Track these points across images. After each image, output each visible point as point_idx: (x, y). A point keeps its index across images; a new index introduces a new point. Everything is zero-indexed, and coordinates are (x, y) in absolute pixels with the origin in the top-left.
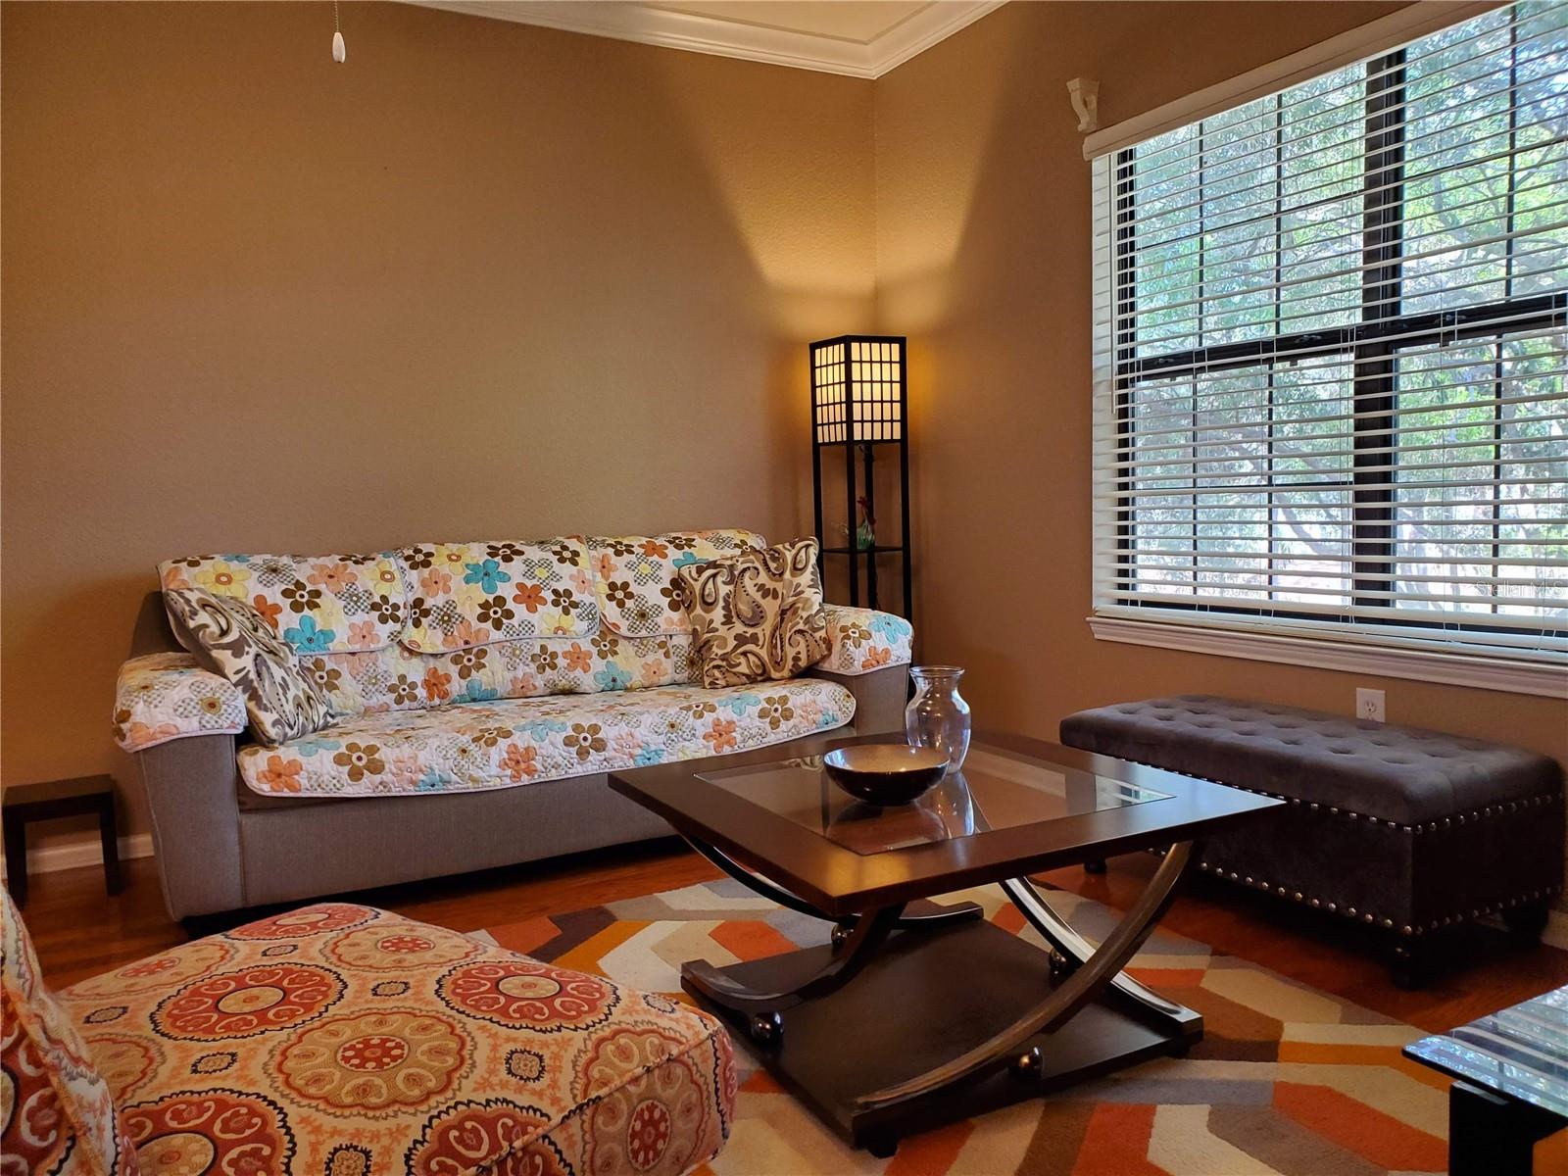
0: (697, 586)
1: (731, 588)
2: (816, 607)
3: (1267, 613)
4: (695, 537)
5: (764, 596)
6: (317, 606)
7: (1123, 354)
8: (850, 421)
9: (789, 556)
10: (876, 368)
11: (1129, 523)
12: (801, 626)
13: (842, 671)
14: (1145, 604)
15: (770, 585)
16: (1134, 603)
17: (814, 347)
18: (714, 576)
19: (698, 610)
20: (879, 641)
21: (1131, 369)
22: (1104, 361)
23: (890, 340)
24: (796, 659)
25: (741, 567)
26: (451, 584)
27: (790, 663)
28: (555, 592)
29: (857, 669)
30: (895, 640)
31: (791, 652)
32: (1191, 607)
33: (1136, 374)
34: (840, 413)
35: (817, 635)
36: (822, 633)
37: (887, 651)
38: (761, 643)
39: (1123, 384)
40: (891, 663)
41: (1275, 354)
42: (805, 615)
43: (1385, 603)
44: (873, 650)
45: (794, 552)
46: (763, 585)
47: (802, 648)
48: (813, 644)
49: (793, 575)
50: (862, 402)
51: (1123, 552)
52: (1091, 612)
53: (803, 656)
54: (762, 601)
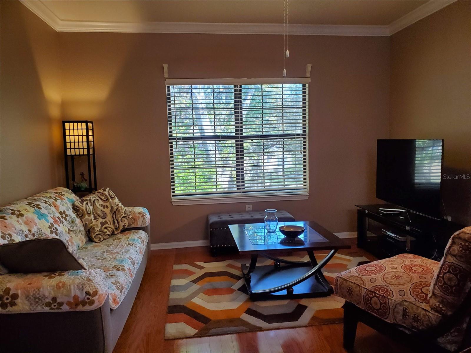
0: (83, 208)
1: (93, 207)
5: (104, 208)
7: (170, 136)
9: (108, 194)
12: (124, 215)
13: (143, 226)
15: (105, 204)
17: (64, 122)
18: (87, 204)
19: (87, 217)
21: (172, 139)
24: (124, 226)
25: (93, 200)
26: (36, 221)
27: (121, 228)
31: (122, 224)
35: (130, 217)
38: (109, 223)
39: (170, 143)
42: (123, 211)
46: (102, 204)
47: (125, 221)
48: (129, 220)
49: (112, 200)
53: (126, 224)
54: (104, 210)
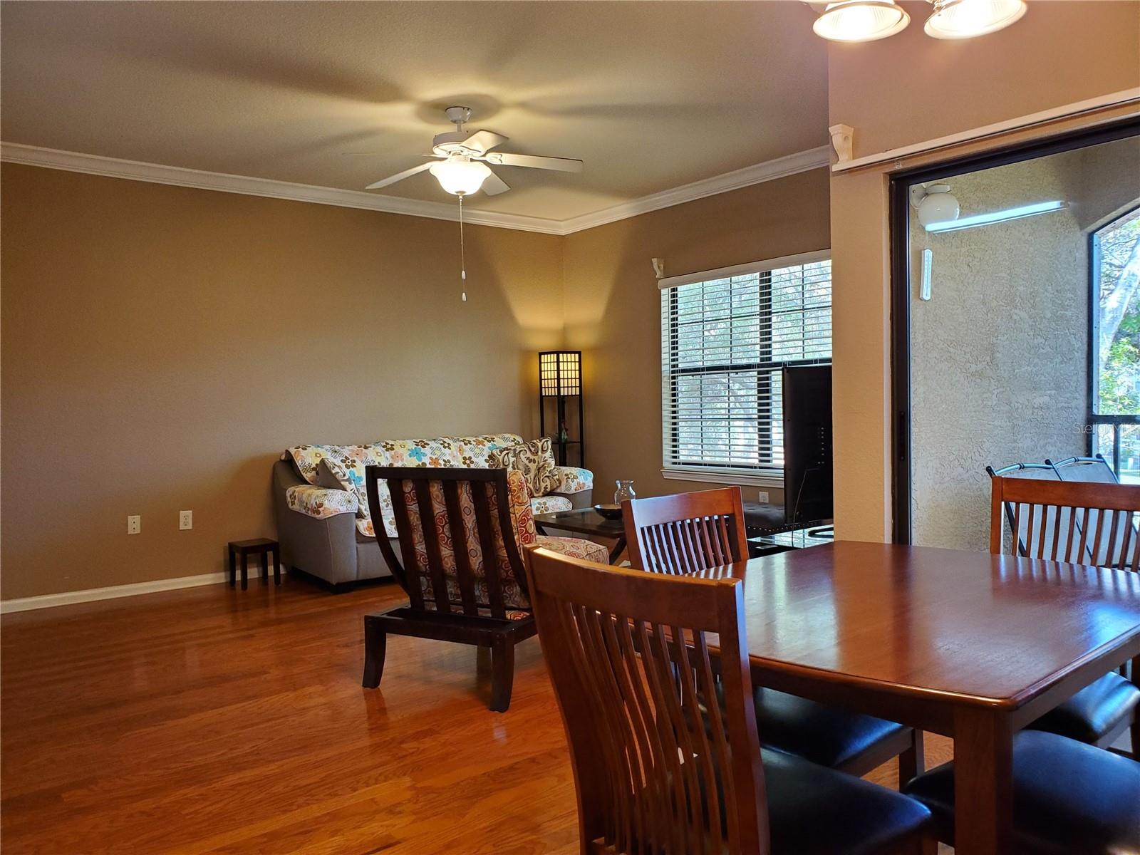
0: (501, 458)
1: (515, 459)
2: (553, 466)
3: (728, 466)
4: (494, 437)
5: (530, 462)
6: (355, 466)
7: (674, 366)
8: (559, 387)
9: (540, 445)
10: (569, 365)
11: (677, 432)
12: (547, 474)
13: (567, 492)
14: (684, 464)
15: (532, 457)
16: (679, 464)
17: (541, 354)
18: (508, 454)
20: (581, 480)
21: (676, 372)
22: (666, 368)
23: (575, 353)
24: (546, 488)
25: (518, 450)
26: (404, 457)
27: (543, 490)
28: (444, 460)
29: (573, 491)
30: (586, 479)
31: (543, 485)
32: (701, 465)
33: (679, 374)
34: (554, 383)
35: (555, 478)
36: (557, 477)
37: (584, 484)
39: (674, 378)
40: (586, 489)
41: (730, 371)
42: (549, 470)
43: (769, 461)
44: (579, 483)
45: (541, 443)
46: (529, 458)
47: (548, 483)
48: (553, 482)
49: (542, 453)
50: (564, 379)
51: (674, 443)
52: (663, 468)
53: (549, 487)
54: (529, 464)
